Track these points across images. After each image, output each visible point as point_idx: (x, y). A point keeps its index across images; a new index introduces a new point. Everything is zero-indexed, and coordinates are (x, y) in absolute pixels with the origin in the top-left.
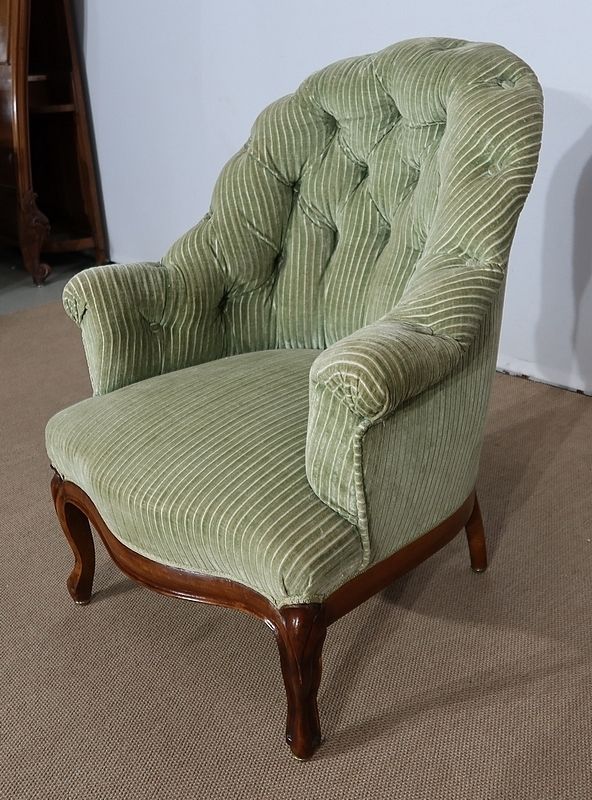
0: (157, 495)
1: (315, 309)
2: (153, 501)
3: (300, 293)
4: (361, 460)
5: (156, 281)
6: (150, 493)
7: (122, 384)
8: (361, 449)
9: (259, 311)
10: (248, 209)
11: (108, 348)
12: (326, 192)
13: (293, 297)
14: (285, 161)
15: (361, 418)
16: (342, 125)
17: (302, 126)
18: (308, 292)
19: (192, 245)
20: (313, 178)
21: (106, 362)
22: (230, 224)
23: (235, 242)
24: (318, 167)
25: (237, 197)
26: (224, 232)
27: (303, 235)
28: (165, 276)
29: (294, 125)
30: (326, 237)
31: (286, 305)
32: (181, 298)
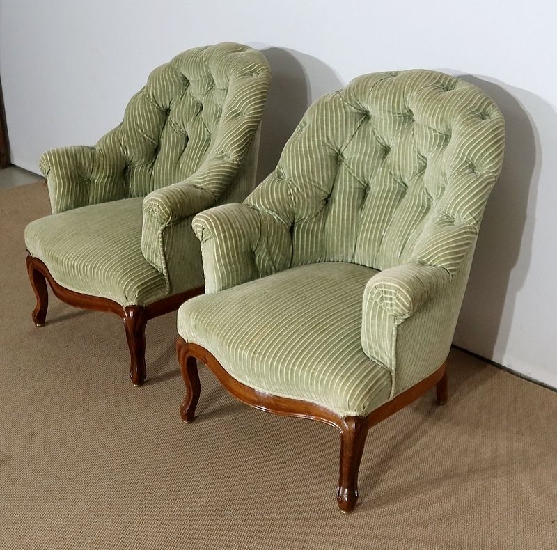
0: (74, 258)
1: (174, 176)
2: (72, 261)
3: (167, 168)
4: (163, 242)
5: (88, 156)
6: (71, 257)
7: (67, 209)
8: (162, 237)
9: (145, 176)
10: (140, 123)
11: (60, 190)
12: (182, 115)
13: (163, 169)
14: (161, 98)
15: (162, 224)
16: (191, 83)
17: (170, 81)
18: (171, 167)
19: (110, 139)
20: (176, 108)
21: (59, 197)
22: (130, 129)
23: (132, 139)
24: (178, 103)
25: (135, 116)
26: (127, 133)
27: (170, 138)
28: (93, 155)
29: (166, 80)
30: (182, 139)
31: (159, 173)
32: (101, 166)
